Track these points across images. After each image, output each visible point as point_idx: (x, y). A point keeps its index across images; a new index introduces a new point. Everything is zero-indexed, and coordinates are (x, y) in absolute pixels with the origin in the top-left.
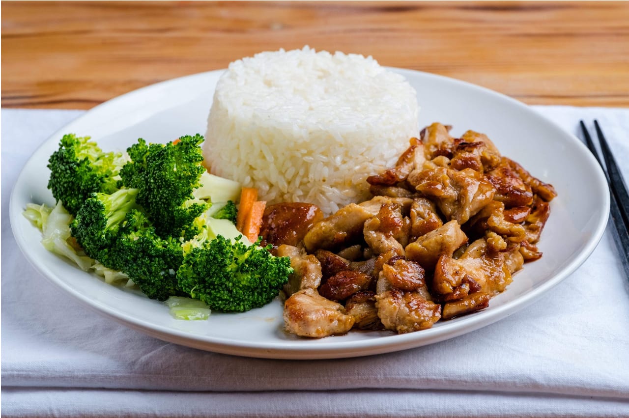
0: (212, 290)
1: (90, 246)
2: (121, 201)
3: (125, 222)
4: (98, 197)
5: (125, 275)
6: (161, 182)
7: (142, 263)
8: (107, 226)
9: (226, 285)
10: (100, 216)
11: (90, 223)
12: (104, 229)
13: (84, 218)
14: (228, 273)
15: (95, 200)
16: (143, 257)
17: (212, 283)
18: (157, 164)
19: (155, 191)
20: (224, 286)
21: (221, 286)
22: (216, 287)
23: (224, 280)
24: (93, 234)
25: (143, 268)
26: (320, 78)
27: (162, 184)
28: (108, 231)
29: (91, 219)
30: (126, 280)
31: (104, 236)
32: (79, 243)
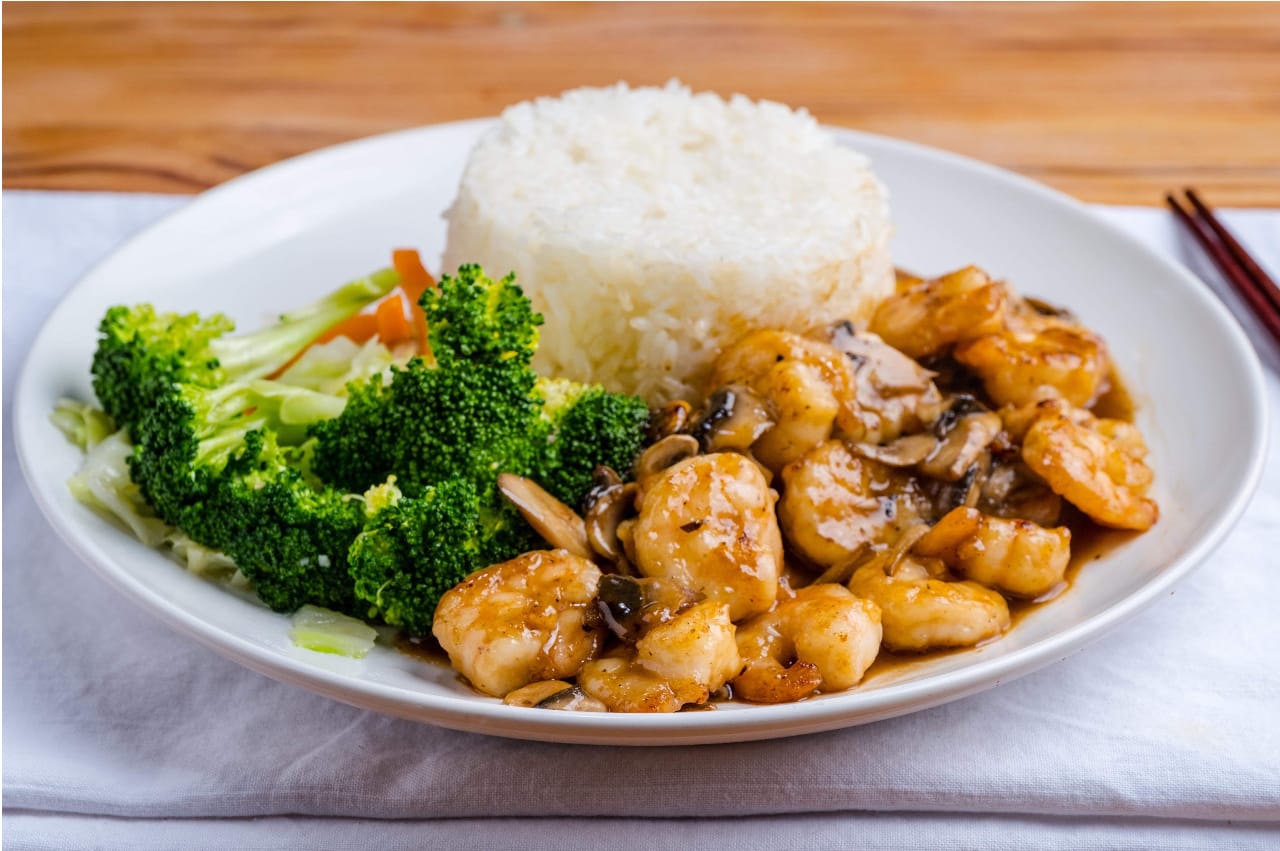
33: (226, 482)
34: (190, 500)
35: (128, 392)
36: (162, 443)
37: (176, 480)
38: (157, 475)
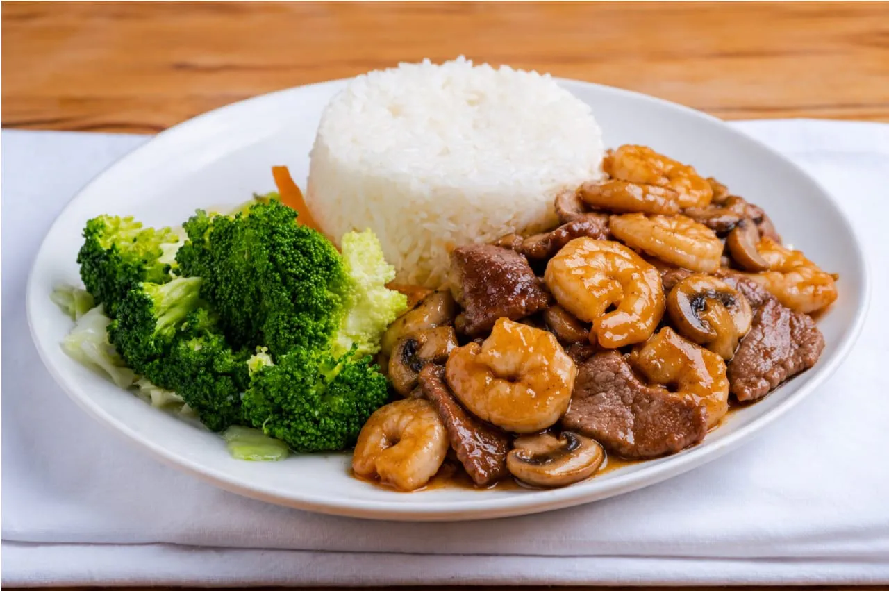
0: (291, 421)
1: (134, 356)
2: (177, 294)
3: (186, 324)
4: (145, 288)
5: (180, 398)
6: (230, 272)
7: (204, 382)
8: (158, 328)
9: (310, 413)
10: (147, 315)
11: (134, 324)
12: (153, 332)
13: (125, 317)
14: (313, 397)
15: (140, 292)
16: (205, 374)
17: (291, 412)
18: (224, 245)
19: (223, 283)
20: (307, 415)
21: (304, 415)
22: (297, 416)
23: (307, 406)
24: (137, 340)
25: (205, 390)
26: (471, 103)
27: (232, 275)
28: (159, 335)
29: (134, 319)
30: (181, 404)
31: (153, 343)
32: (120, 351)
33: (176, 347)
34: (151, 358)
35: (106, 284)
36: (131, 322)
37: (142, 346)
38: (129, 343)
